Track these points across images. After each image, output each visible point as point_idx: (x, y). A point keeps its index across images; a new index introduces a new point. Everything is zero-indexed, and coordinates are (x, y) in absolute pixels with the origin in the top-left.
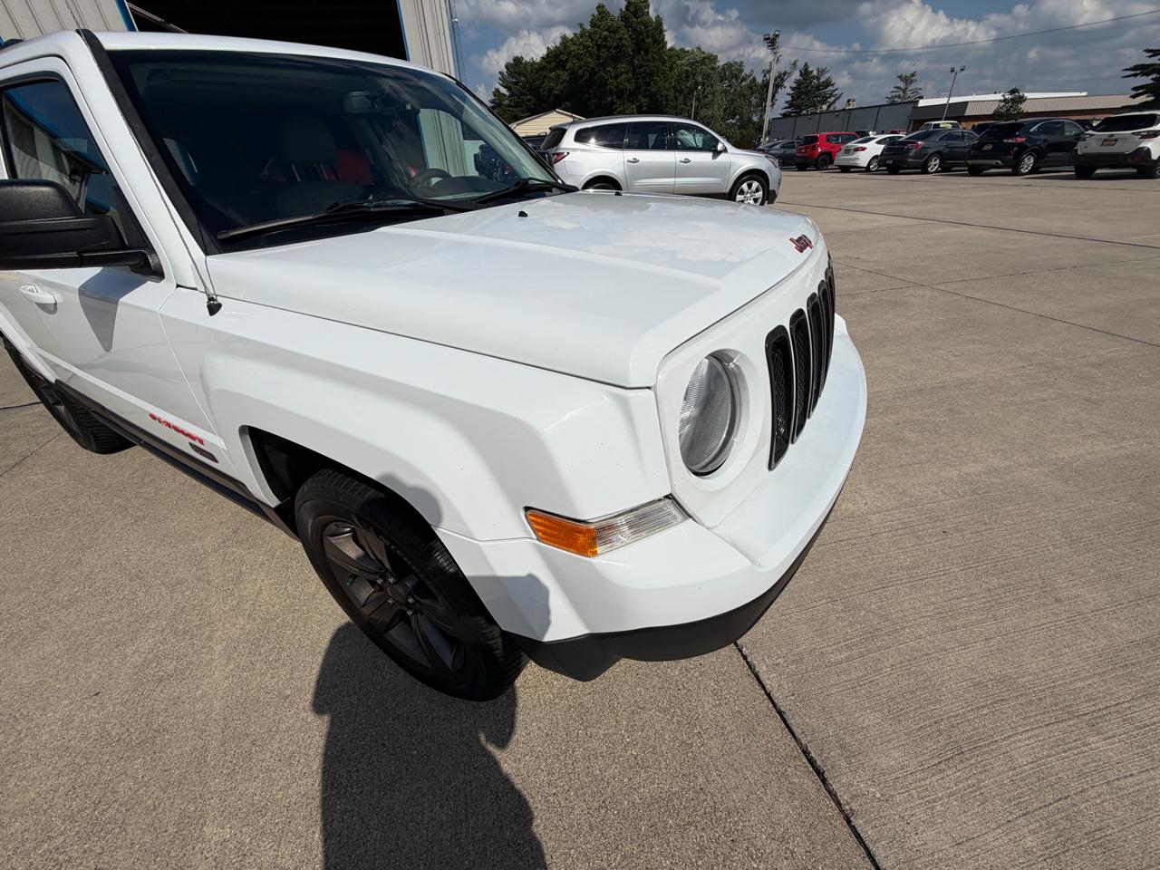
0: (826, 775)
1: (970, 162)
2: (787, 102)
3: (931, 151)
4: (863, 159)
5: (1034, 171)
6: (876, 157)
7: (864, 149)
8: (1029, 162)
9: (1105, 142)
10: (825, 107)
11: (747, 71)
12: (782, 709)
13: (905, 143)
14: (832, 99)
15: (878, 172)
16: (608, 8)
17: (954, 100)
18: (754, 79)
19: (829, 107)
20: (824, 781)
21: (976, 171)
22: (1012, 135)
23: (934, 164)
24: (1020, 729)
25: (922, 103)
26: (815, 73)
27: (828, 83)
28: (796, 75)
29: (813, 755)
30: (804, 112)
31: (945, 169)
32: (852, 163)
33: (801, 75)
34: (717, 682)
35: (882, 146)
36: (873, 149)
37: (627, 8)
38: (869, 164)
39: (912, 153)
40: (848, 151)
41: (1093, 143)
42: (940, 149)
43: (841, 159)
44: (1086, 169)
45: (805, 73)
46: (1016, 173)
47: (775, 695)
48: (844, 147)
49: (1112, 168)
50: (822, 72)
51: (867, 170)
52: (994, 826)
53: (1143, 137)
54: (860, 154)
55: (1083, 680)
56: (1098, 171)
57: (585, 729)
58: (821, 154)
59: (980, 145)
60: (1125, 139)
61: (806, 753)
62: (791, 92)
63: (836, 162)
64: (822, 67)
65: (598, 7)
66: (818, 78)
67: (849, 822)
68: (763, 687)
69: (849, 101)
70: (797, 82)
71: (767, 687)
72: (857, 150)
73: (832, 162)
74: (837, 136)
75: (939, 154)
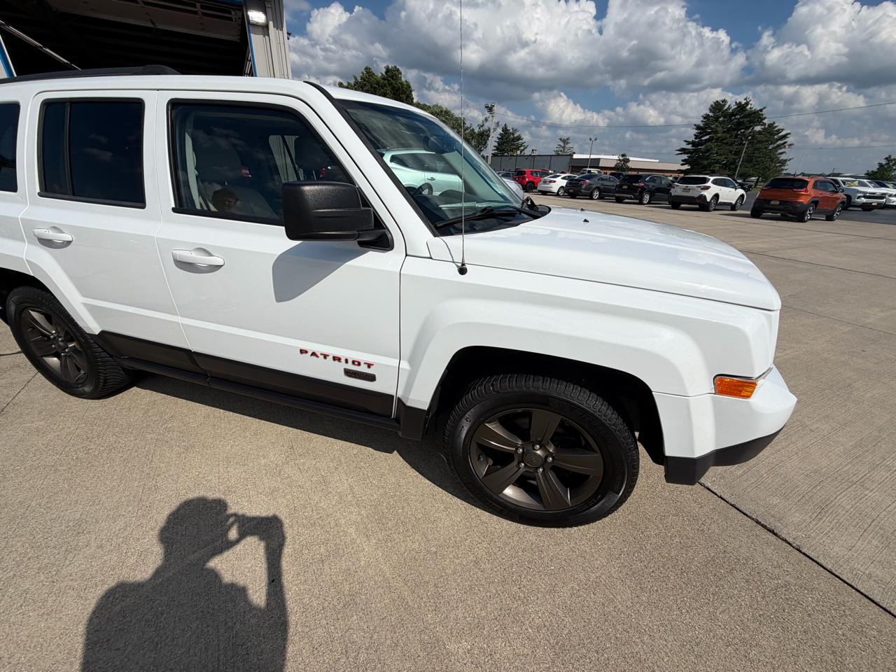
0: (775, 531)
1: (616, 195)
2: (495, 146)
3: (594, 187)
4: (555, 187)
5: (649, 203)
6: (562, 187)
7: (555, 182)
8: (647, 198)
9: (686, 190)
10: (519, 152)
11: (468, 125)
12: (733, 503)
13: (578, 180)
14: (522, 148)
15: (563, 196)
16: (373, 70)
17: (593, 157)
18: (473, 130)
19: (521, 152)
20: (776, 534)
21: (619, 200)
22: (637, 182)
23: (596, 194)
24: (838, 493)
25: (575, 156)
26: (511, 131)
27: (519, 138)
28: (500, 131)
29: (763, 523)
30: (506, 154)
31: (601, 198)
32: (548, 190)
33: (503, 131)
34: (692, 495)
35: (566, 181)
36: (560, 182)
37: (386, 73)
38: (559, 191)
39: (584, 187)
40: (545, 182)
41: (678, 190)
42: (599, 185)
43: (541, 186)
44: (676, 204)
45: (505, 130)
46: (641, 203)
47: (725, 497)
48: (542, 179)
49: (689, 204)
50: (515, 130)
51: (557, 195)
52: (857, 538)
53: (702, 189)
54: (552, 184)
55: (846, 465)
56: (682, 206)
57: (642, 533)
58: (528, 182)
59: (620, 186)
60: (694, 189)
61: (758, 522)
62: (497, 140)
63: (539, 188)
64: (515, 128)
65: (366, 68)
66: (513, 134)
67: (800, 551)
68: (716, 494)
69: (533, 150)
70: (501, 134)
71: (718, 493)
72: (551, 182)
73: (536, 188)
74: (536, 172)
75: (598, 188)
